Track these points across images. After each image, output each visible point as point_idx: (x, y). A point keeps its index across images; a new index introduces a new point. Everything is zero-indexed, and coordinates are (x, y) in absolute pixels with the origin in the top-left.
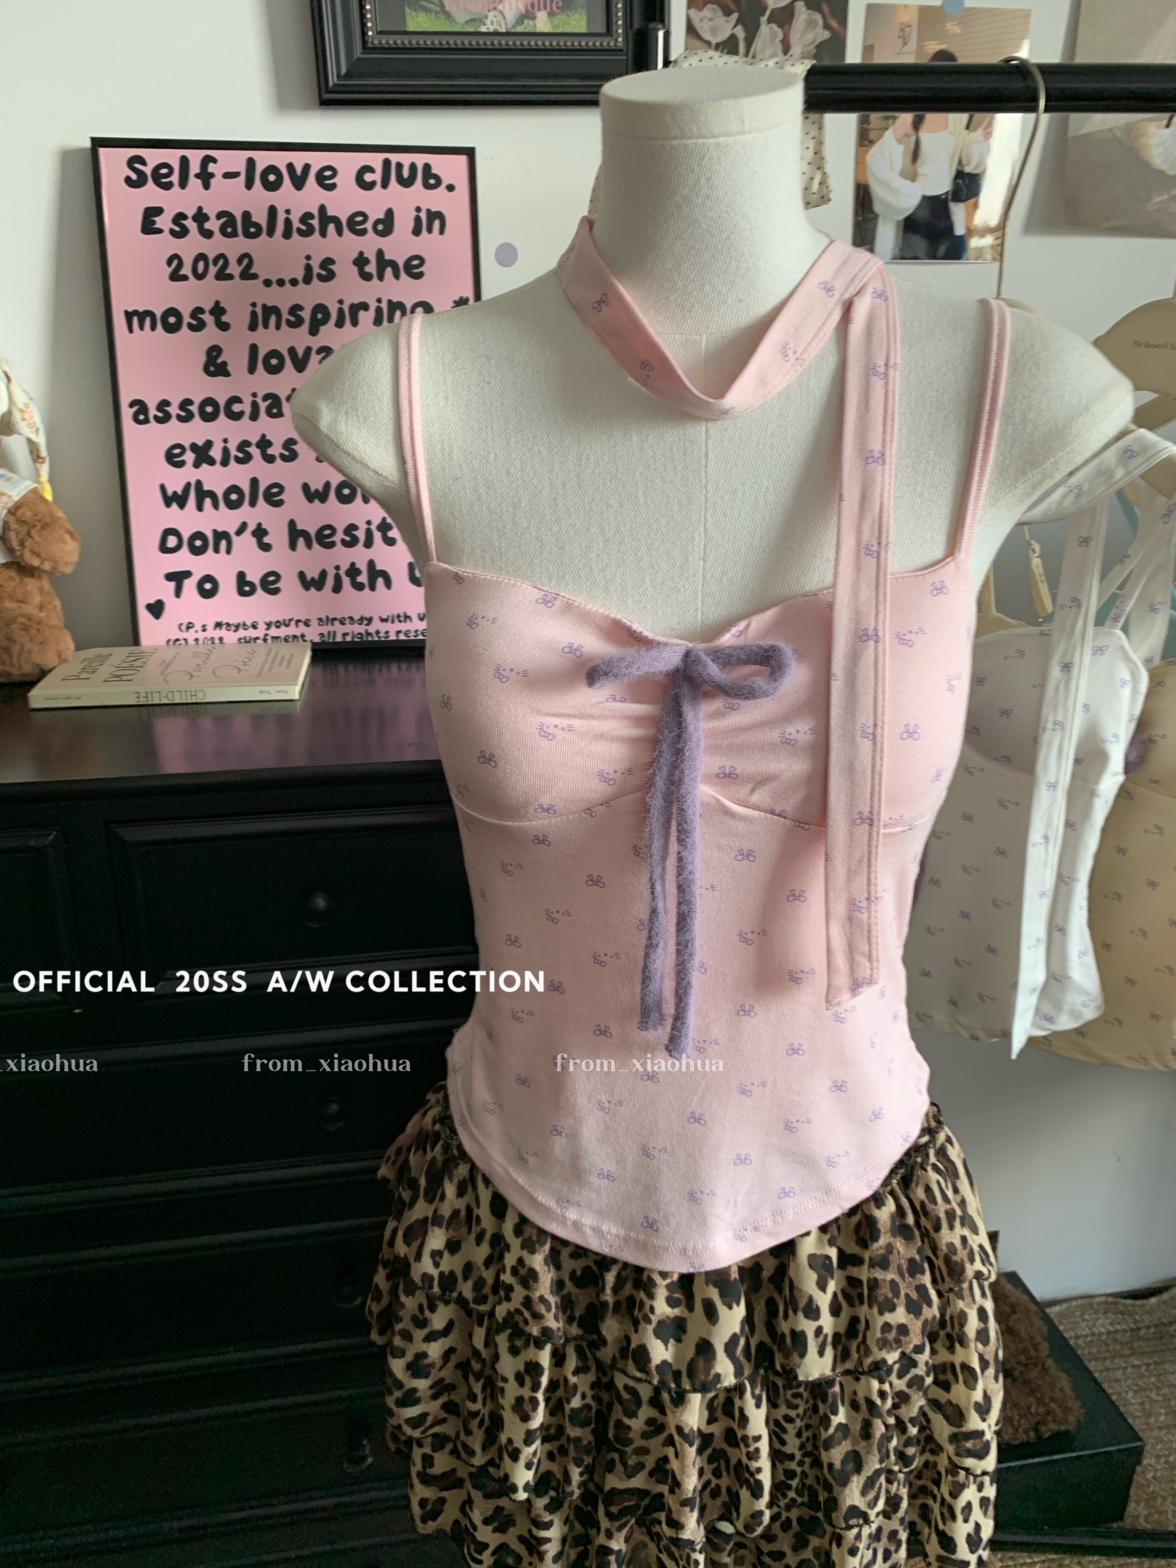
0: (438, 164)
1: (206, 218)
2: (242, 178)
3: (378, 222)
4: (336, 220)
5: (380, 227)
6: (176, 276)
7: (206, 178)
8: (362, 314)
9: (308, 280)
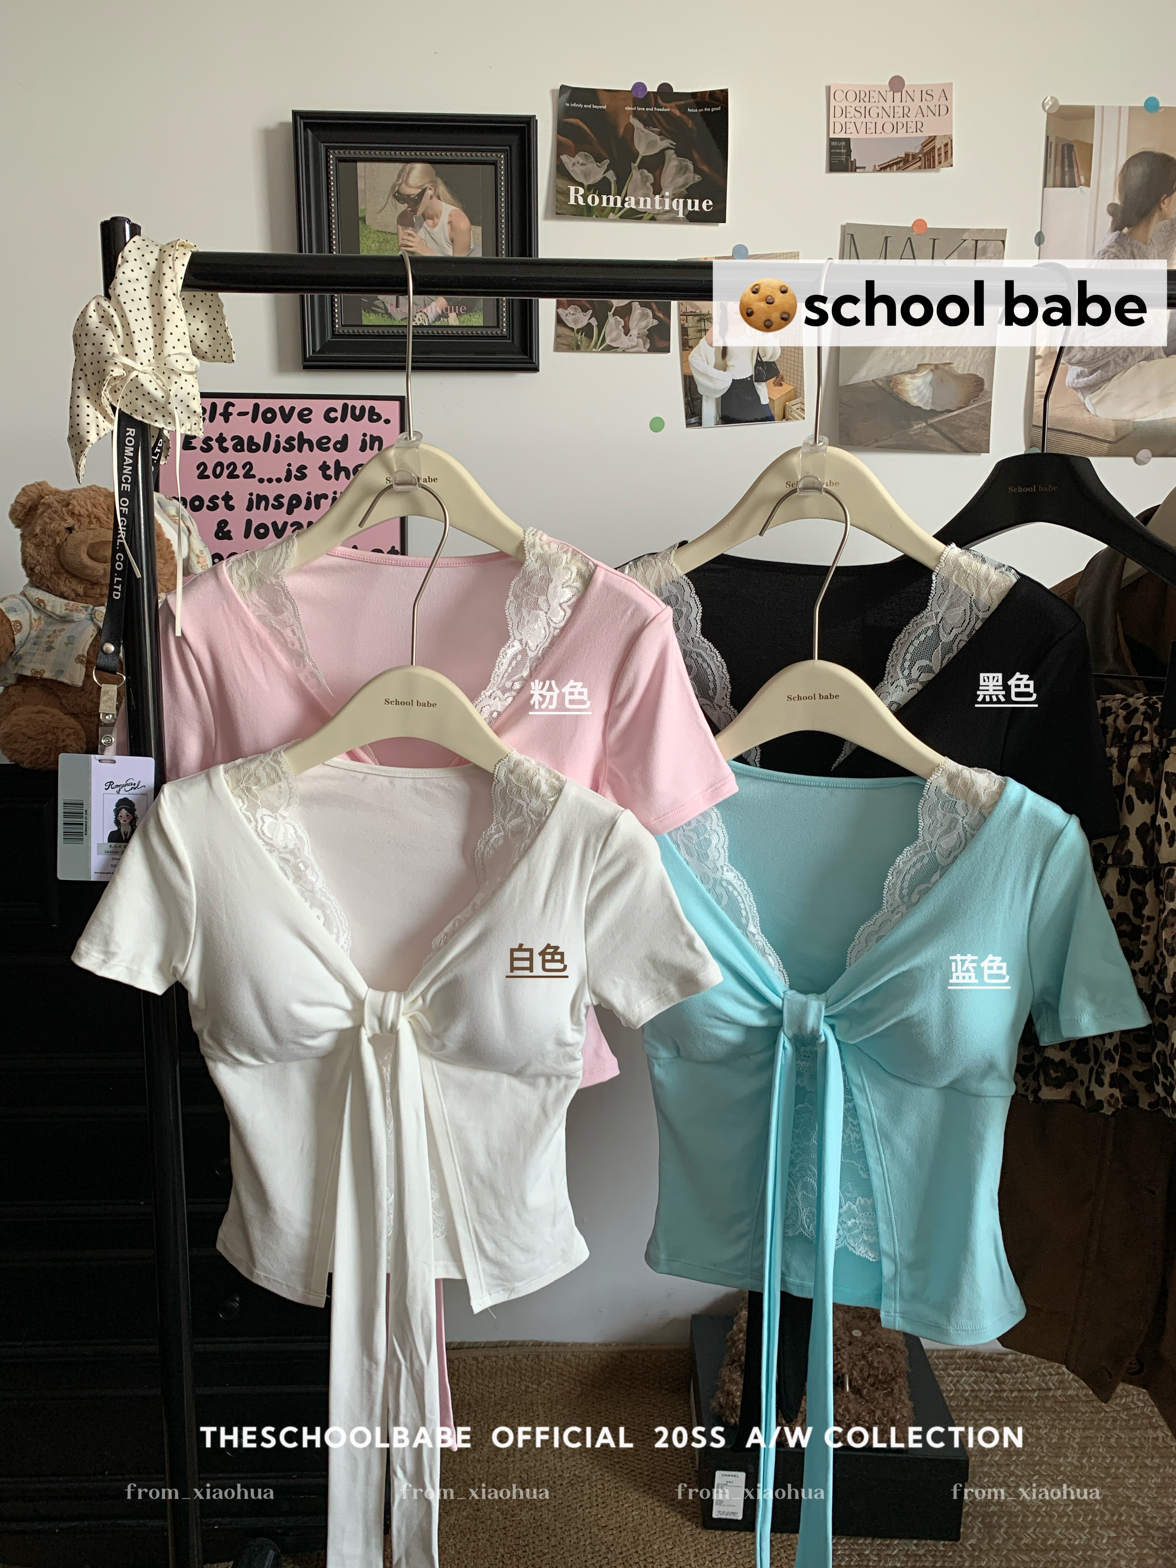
0: (379, 406)
1: (225, 440)
2: (250, 415)
3: (337, 442)
4: (310, 442)
5: (338, 446)
6: (202, 476)
7: (226, 416)
8: (323, 501)
9: (288, 479)
